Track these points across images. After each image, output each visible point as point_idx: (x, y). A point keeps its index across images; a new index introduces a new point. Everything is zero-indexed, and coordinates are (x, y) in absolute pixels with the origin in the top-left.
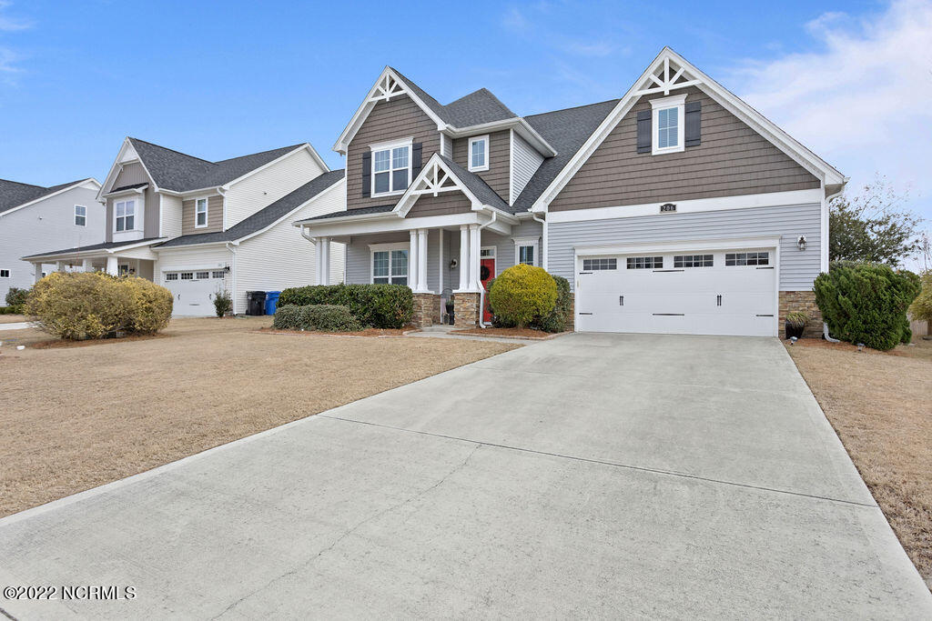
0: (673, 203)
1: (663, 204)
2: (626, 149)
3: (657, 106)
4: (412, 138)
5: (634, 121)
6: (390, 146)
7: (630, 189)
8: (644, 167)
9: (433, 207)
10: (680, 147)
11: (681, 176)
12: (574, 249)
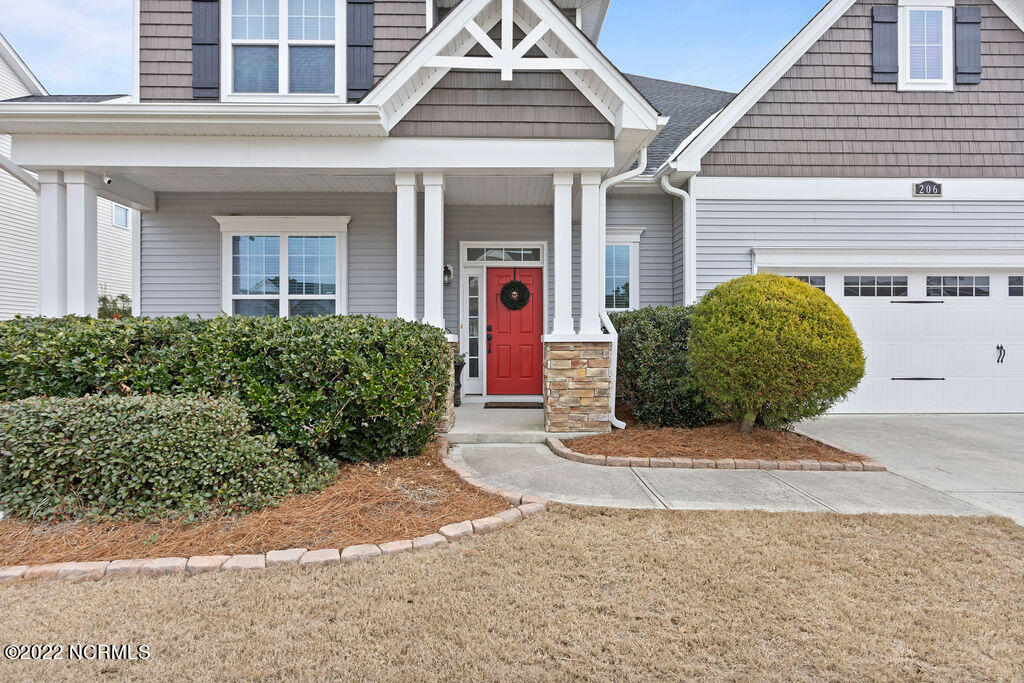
0: (937, 181)
1: (919, 181)
2: (851, 72)
3: (907, 3)
5: (865, 23)
7: (857, 147)
8: (883, 110)
9: (482, 114)
10: (946, 82)
11: (948, 135)
12: (752, 253)
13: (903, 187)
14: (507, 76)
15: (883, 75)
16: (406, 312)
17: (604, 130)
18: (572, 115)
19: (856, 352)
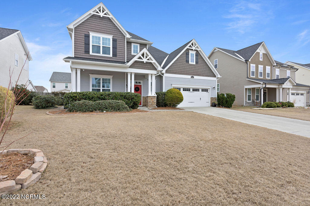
0: (193, 76)
1: (191, 76)
2: (184, 61)
3: (190, 52)
4: (113, 36)
5: (185, 54)
6: (102, 36)
7: (185, 71)
8: (187, 66)
9: (141, 66)
10: (194, 63)
11: (195, 70)
12: (172, 84)
13: (189, 77)
14: (145, 62)
15: (187, 61)
16: (129, 91)
17: (156, 69)
18: (152, 67)
19: (182, 97)
